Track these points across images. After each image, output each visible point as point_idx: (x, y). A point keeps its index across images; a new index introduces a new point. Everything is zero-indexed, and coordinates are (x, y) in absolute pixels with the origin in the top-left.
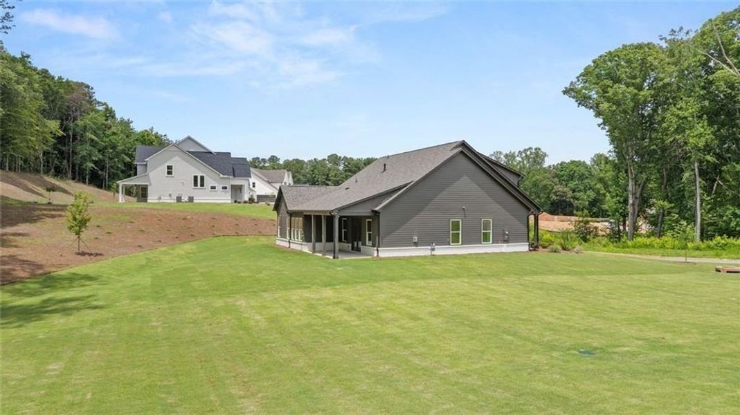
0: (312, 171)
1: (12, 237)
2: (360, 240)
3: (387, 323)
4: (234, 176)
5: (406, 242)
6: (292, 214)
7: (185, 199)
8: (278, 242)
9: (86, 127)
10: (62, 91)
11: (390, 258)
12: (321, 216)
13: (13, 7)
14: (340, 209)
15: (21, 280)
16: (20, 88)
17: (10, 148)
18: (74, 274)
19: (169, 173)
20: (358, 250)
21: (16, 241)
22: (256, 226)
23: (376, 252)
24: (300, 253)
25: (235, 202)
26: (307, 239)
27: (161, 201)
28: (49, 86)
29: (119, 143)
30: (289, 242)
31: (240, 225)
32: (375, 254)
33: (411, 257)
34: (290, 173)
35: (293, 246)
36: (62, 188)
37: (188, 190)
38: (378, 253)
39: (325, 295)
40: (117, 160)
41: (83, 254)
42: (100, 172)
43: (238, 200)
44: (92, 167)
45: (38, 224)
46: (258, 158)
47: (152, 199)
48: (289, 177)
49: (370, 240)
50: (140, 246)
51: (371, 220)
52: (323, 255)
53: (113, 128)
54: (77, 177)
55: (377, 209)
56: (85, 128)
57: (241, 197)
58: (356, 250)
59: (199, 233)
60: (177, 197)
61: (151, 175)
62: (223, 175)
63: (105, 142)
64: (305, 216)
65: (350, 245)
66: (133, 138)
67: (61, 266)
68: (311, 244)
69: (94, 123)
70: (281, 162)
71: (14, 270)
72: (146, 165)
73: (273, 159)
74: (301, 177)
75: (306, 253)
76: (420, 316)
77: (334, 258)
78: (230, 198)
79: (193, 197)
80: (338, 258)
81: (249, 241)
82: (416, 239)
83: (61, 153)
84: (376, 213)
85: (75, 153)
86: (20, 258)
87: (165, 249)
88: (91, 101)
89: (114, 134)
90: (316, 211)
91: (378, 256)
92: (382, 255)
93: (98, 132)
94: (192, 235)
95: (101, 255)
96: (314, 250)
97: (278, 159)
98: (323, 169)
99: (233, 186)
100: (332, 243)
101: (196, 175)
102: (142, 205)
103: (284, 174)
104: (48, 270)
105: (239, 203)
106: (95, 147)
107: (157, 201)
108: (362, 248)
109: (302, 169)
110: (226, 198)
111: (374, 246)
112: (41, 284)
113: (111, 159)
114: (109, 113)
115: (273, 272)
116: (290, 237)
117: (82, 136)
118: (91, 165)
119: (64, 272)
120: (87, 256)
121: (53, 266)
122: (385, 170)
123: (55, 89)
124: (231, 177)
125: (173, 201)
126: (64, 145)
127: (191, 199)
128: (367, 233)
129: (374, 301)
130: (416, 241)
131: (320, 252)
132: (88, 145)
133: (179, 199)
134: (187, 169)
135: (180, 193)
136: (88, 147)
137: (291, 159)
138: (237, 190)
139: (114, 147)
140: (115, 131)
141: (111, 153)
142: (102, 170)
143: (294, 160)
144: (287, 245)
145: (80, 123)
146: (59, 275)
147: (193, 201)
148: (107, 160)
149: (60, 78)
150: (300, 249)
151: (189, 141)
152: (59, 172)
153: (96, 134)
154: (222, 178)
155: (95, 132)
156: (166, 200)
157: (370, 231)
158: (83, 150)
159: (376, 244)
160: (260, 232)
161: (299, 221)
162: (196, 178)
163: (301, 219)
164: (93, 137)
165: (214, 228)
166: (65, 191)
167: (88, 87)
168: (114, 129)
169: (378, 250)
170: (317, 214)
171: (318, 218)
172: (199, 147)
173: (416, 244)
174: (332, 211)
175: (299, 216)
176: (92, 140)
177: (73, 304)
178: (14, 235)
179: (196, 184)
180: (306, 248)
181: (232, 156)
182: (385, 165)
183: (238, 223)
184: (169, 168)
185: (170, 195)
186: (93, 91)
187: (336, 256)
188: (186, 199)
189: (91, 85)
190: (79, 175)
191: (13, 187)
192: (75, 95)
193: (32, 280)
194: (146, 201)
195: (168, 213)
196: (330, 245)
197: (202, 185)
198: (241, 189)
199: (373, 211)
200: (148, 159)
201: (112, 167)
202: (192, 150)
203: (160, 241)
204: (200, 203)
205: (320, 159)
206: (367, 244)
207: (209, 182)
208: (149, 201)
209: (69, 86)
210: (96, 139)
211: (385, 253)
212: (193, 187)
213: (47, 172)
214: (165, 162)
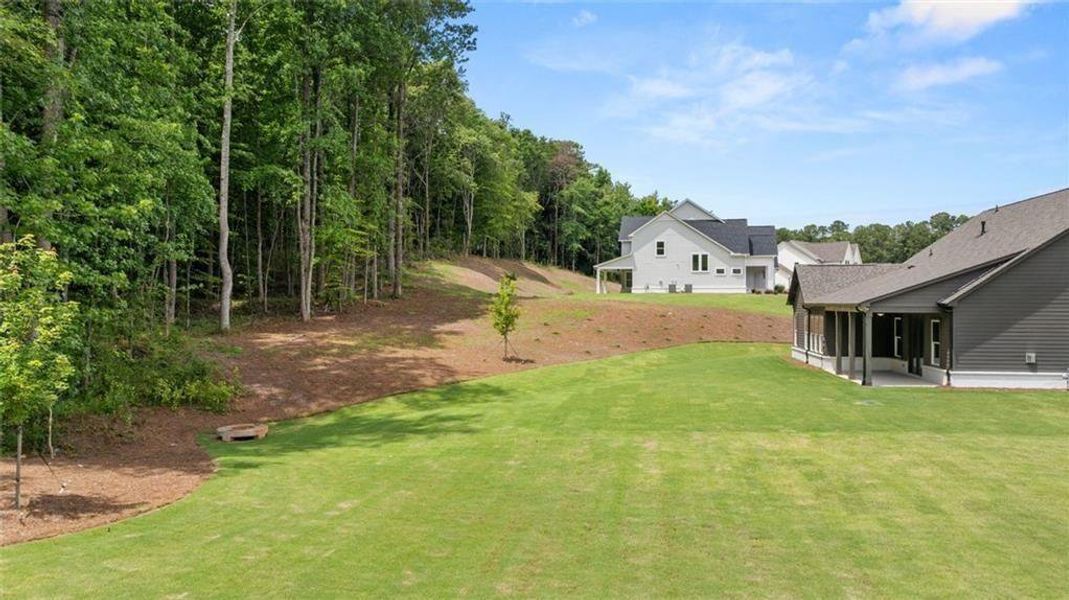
0: (904, 242)
1: (445, 336)
2: (921, 356)
3: (865, 511)
4: (752, 254)
5: (1013, 361)
6: (812, 310)
7: (680, 288)
8: (795, 355)
9: (572, 197)
10: (544, 154)
11: (972, 390)
12: (834, 313)
13: (468, 59)
14: (874, 302)
15: (423, 389)
16: (495, 156)
17: (486, 229)
18: (486, 385)
19: (660, 252)
20: (919, 372)
21: (446, 341)
22: (769, 330)
23: (945, 378)
24: (820, 372)
25: (753, 291)
26: (830, 350)
27: (649, 291)
28: (530, 150)
29: (611, 214)
30: (807, 354)
31: (744, 326)
32: (945, 382)
33: (1019, 391)
34: (856, 246)
35: (813, 362)
36: (541, 276)
37: (684, 275)
38: (949, 379)
39: (793, 445)
40: (609, 238)
41: (509, 360)
42: (589, 255)
43: (757, 290)
44: (579, 249)
45: (478, 321)
46: (814, 226)
47: (637, 288)
48: (853, 254)
49: (937, 356)
50: (588, 352)
51: (937, 321)
52: (850, 378)
53: (606, 196)
54: (563, 262)
55: (946, 301)
56: (571, 199)
57: (764, 285)
58: (915, 372)
59: (678, 336)
60: (670, 286)
61: (635, 254)
62: (735, 251)
63: (595, 215)
64: (827, 312)
65: (906, 363)
66: (631, 207)
67: (474, 374)
68: (835, 358)
69: (582, 192)
70: (851, 230)
71: (423, 376)
72: (630, 243)
73: (838, 227)
74: (885, 253)
75: (828, 373)
76: (943, 507)
77: (864, 383)
78: (745, 286)
79: (691, 286)
80: (870, 384)
81: (755, 351)
82: (1032, 357)
83: (546, 232)
84: (946, 311)
85: (560, 231)
86: (439, 361)
87: (620, 357)
88: (580, 163)
89: (607, 203)
90: (840, 306)
91: (949, 384)
92: (956, 383)
93: (586, 202)
94: (667, 340)
95: (532, 362)
96: (839, 370)
97: (846, 227)
98: (921, 237)
99: (749, 269)
100: (861, 359)
101: (696, 253)
102: (625, 297)
103: (846, 248)
104: (458, 378)
105: (759, 293)
106: (583, 222)
107: (644, 291)
108: (924, 368)
109: (885, 239)
110: (738, 287)
111: (942, 366)
112: (443, 396)
113: (602, 237)
114: (603, 179)
115: (741, 401)
116: (809, 347)
117: (568, 210)
118: (577, 246)
119: (473, 383)
120: (514, 363)
121: (468, 373)
122: (983, 231)
123: (536, 153)
124: (745, 255)
125: (664, 291)
126: (549, 222)
127: (688, 289)
128: (933, 344)
129: (870, 467)
130: (1033, 361)
131: (846, 373)
132: (574, 220)
133: (672, 289)
134: (684, 245)
135: (675, 279)
136: (574, 223)
137: (866, 224)
138: (756, 274)
139: (606, 222)
140: (608, 200)
141: (603, 229)
142: (592, 252)
143: (871, 226)
144: (803, 358)
145: (565, 192)
146: (467, 386)
147: (691, 292)
148: (598, 239)
149: (543, 139)
150: (820, 366)
151: (687, 207)
152: (542, 257)
153: (584, 206)
154: (732, 257)
155: (583, 203)
156: (655, 289)
157: (938, 341)
158: (569, 227)
159: (948, 364)
160: (774, 338)
161: (819, 320)
162: (695, 258)
163: (822, 318)
164: (580, 210)
165: (703, 330)
166: (544, 280)
167: (576, 146)
168: (607, 198)
169: (948, 375)
170: (843, 310)
171: (844, 316)
172: (700, 213)
173: (1033, 367)
174: (860, 305)
175: (818, 313)
176: (578, 214)
177: (451, 424)
178: (447, 333)
179: (695, 267)
180: (829, 367)
181: (749, 224)
182: (983, 223)
183: (741, 322)
184: (661, 245)
185: (661, 283)
186: (582, 150)
187: (867, 381)
188: (683, 289)
189: (580, 144)
190: (565, 261)
191: (482, 275)
192: (560, 158)
193: (435, 390)
194: (630, 292)
195: (643, 307)
196: (859, 361)
197: (705, 268)
198: (764, 273)
199: (939, 305)
200: (632, 235)
201: (604, 247)
202: (692, 219)
203: (619, 346)
204: (701, 294)
205: (916, 221)
206: (933, 362)
207: (714, 263)
208: (633, 291)
209: (552, 147)
210: (583, 211)
211: (962, 380)
212: (692, 271)
213: (527, 258)
214: (656, 236)
